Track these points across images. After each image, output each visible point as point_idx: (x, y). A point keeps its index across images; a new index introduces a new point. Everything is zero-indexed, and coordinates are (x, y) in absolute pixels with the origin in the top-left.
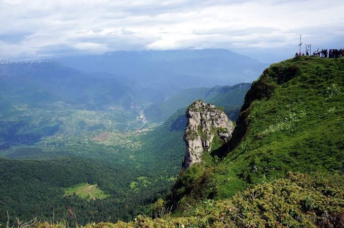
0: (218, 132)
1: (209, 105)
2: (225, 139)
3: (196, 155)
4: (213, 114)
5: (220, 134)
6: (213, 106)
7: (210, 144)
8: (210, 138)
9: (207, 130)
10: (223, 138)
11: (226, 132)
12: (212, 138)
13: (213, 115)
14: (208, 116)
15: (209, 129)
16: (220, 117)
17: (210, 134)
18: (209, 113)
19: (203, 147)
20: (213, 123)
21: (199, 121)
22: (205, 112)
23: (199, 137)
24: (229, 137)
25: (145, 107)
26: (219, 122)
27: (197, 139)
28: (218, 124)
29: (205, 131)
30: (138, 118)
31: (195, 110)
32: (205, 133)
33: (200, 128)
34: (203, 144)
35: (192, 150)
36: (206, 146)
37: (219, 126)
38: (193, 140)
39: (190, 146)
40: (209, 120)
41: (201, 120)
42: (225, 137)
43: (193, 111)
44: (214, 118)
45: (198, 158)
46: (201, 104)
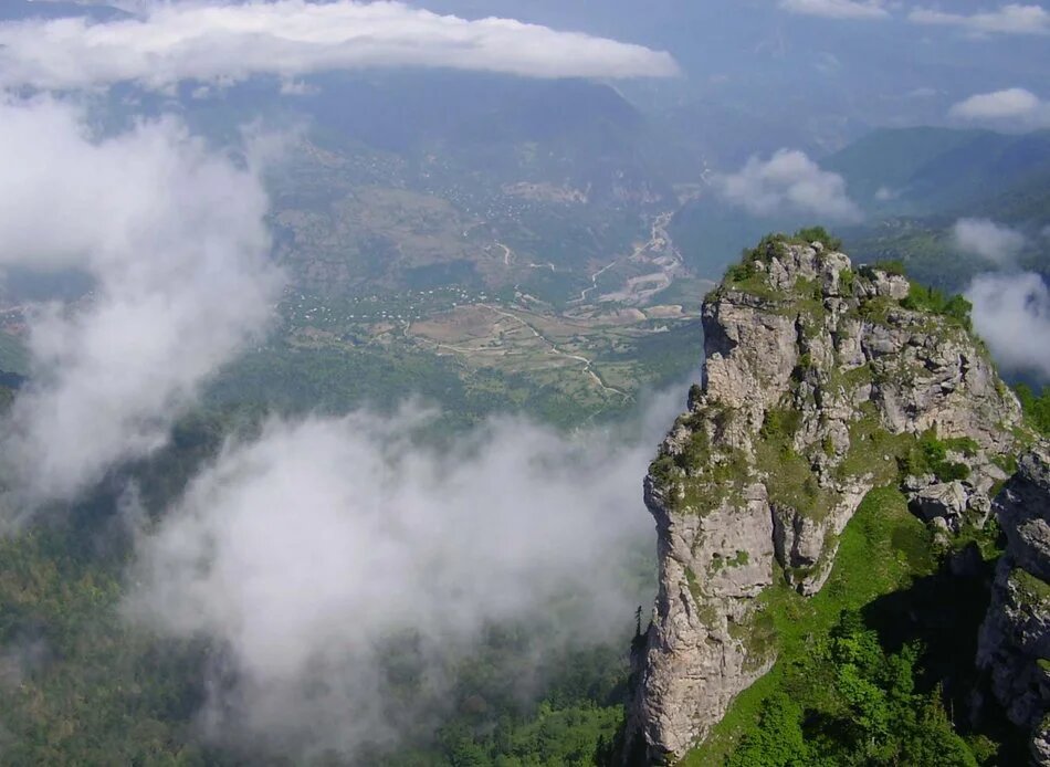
0: (904, 467)
1: (868, 275)
2: (941, 522)
3: (707, 615)
4: (886, 340)
5: (911, 481)
6: (899, 286)
7: (828, 542)
8: (836, 498)
9: (825, 444)
10: (925, 510)
11: (958, 472)
12: (852, 500)
13: (890, 346)
14: (851, 349)
15: (841, 439)
16: (931, 366)
17: (840, 474)
18: (857, 329)
19: (778, 556)
20: (876, 396)
21: (783, 378)
22: (832, 320)
23: (757, 488)
24: (972, 511)
25: (682, 200)
26: (918, 397)
27: (738, 502)
28: (912, 411)
29: (809, 449)
30: (638, 249)
31: (764, 303)
32: (806, 466)
33: (780, 425)
34: (777, 538)
35: (689, 573)
36: (798, 559)
37: (922, 424)
38: (706, 506)
39: (681, 546)
40: (853, 378)
41: (797, 375)
42: (940, 509)
43: (744, 304)
44: (893, 365)
45: (723, 630)
46: (818, 263)
